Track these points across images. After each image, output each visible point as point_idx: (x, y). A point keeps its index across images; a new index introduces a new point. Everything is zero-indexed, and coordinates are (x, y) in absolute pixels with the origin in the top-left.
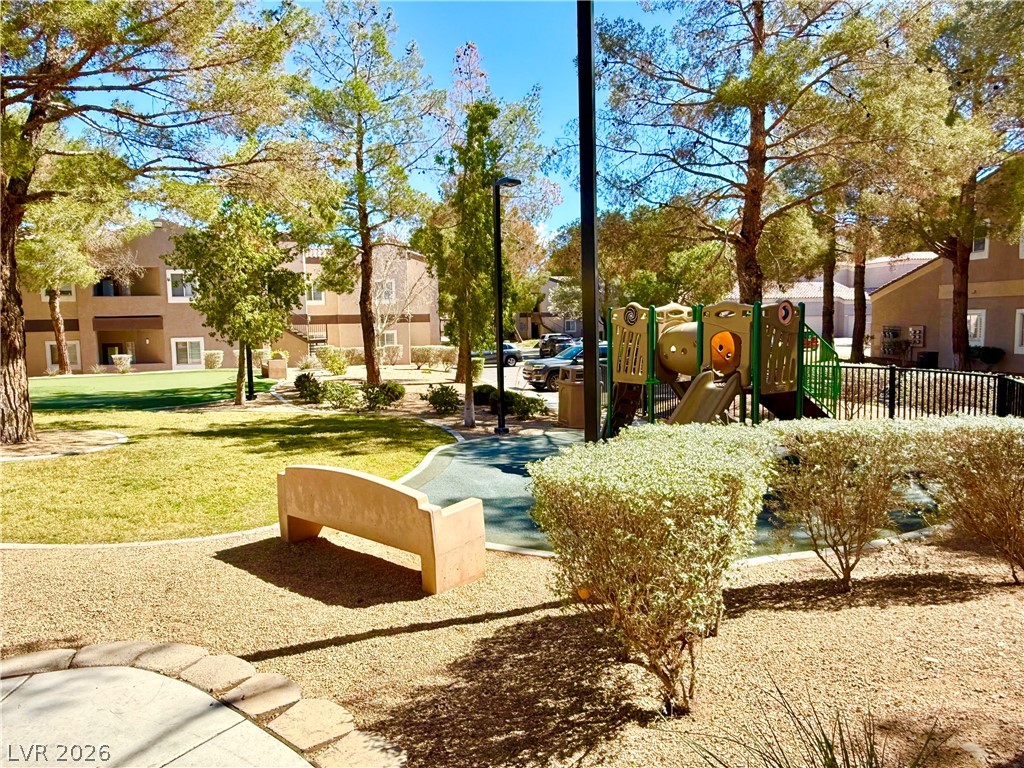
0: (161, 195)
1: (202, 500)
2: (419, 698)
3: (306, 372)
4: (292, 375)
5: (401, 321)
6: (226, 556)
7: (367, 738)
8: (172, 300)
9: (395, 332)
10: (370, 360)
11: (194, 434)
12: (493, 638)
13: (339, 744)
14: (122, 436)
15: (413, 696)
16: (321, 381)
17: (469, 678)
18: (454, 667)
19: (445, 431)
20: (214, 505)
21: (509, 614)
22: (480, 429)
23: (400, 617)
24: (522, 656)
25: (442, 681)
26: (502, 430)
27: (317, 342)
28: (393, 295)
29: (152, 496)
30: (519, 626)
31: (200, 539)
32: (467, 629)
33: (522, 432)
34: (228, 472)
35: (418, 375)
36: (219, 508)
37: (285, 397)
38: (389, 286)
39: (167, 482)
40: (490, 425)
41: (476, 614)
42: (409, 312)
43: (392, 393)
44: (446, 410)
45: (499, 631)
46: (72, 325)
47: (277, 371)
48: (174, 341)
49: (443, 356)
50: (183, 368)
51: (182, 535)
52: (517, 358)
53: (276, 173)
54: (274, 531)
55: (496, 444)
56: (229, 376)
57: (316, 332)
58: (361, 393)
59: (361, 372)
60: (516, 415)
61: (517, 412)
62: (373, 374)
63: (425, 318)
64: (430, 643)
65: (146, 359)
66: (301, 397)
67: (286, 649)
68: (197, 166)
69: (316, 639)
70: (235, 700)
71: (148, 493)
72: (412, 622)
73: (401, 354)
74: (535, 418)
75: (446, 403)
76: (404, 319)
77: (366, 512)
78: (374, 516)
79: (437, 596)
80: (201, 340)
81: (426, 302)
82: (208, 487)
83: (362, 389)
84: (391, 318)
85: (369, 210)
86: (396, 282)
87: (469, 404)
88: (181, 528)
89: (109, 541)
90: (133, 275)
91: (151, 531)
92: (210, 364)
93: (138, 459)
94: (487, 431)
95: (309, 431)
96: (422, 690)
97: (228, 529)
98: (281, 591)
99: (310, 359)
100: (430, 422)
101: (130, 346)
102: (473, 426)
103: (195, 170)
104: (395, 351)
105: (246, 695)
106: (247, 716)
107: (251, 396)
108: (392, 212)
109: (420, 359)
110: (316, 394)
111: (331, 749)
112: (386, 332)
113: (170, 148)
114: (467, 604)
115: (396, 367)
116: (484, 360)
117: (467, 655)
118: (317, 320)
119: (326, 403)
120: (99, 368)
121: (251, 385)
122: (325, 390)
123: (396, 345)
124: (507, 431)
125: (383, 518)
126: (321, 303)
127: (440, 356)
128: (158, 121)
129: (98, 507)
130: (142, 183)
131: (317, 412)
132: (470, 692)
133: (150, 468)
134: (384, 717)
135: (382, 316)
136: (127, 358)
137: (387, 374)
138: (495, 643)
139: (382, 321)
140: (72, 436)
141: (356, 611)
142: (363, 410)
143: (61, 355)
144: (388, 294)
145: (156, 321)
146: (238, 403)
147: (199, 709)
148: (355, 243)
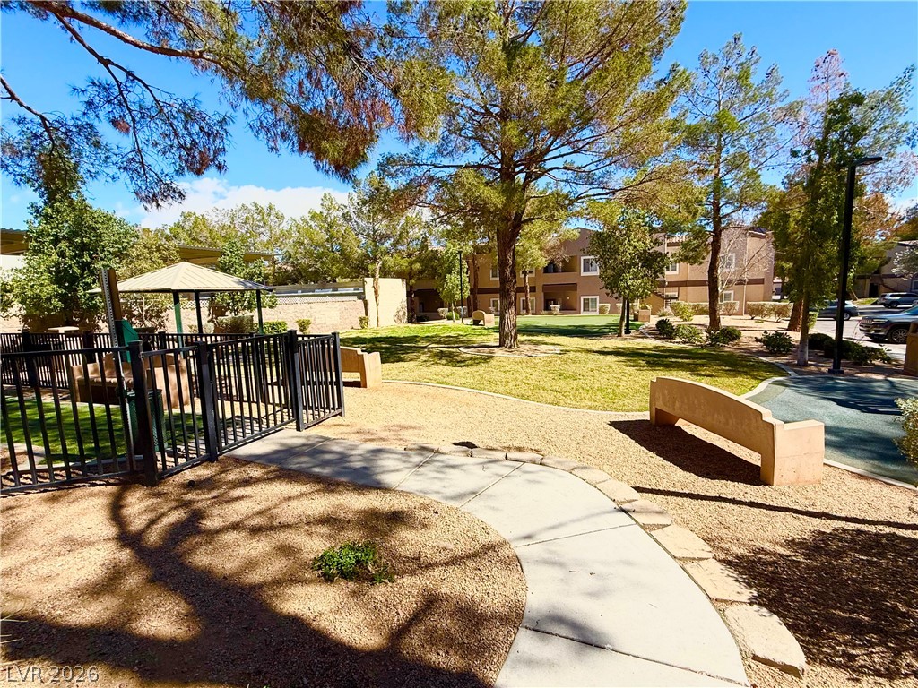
0: (587, 212)
1: (600, 390)
2: (760, 556)
3: (664, 318)
4: (654, 321)
5: (738, 284)
6: (615, 424)
7: (723, 567)
8: (583, 274)
9: (732, 292)
10: (713, 312)
11: (594, 352)
12: (831, 534)
13: (701, 563)
14: (558, 349)
15: (754, 551)
16: (674, 324)
17: (807, 556)
18: (791, 543)
19: (778, 367)
20: (608, 394)
21: (847, 519)
22: (813, 368)
23: (741, 493)
24: (865, 558)
25: (781, 550)
26: (836, 371)
27: (671, 299)
28: (733, 266)
29: (574, 384)
30: (859, 532)
31: (600, 412)
32: (804, 520)
33: (859, 375)
34: (615, 375)
35: (752, 323)
36: (610, 396)
37: (650, 334)
38: (730, 259)
39: (581, 377)
40: (823, 366)
41: (812, 510)
42: (746, 277)
43: (731, 335)
44: (779, 351)
45: (837, 530)
46: (533, 289)
47: (644, 317)
48: (582, 298)
49: (776, 310)
50: (586, 313)
51: (590, 408)
52: (853, 313)
53: (658, 187)
54: (646, 416)
55: (831, 382)
56: (615, 319)
57: (671, 292)
58: (705, 334)
59: (706, 320)
60: (853, 361)
61: (854, 358)
62: (715, 321)
63: (760, 281)
64: (768, 519)
65: (568, 308)
66: (660, 334)
67: (655, 490)
68: (607, 191)
69: (676, 490)
70: (629, 511)
71: (571, 382)
72: (753, 500)
73: (737, 308)
74: (874, 364)
75: (779, 346)
76: (741, 282)
77: (716, 416)
78: (722, 419)
79: (773, 487)
80: (597, 297)
81: (762, 269)
82: (603, 383)
83: (705, 331)
84: (730, 282)
85: (721, 204)
86: (736, 255)
87: (803, 348)
88: (589, 404)
89: (552, 404)
90: (564, 261)
91: (574, 403)
92: (602, 312)
93: (566, 362)
94: (820, 371)
95: (666, 357)
96: (762, 550)
97: (617, 410)
98: (651, 453)
99: (665, 310)
100: (764, 359)
101: (560, 300)
102: (806, 365)
103: (606, 194)
104: (732, 306)
105: (636, 510)
106: (637, 523)
107: (627, 332)
108: (742, 203)
109: (754, 312)
110: (672, 333)
111: (695, 564)
112: (724, 292)
113: (592, 183)
114: (802, 500)
115: (732, 317)
116: (817, 314)
117: (805, 539)
118: (672, 284)
119: (678, 340)
120: (544, 312)
121: (628, 325)
122: (678, 330)
123: (732, 301)
124: (842, 372)
125: (731, 422)
126: (676, 273)
127: (773, 310)
128: (587, 169)
129: (547, 386)
130: (577, 207)
131: (671, 345)
132: (808, 567)
133: (572, 368)
134: (730, 558)
135: (722, 281)
136: (558, 307)
137: (726, 321)
138: (833, 538)
139: (723, 284)
140: (533, 347)
141: (705, 480)
142: (705, 346)
143: (527, 305)
144: (729, 264)
145: (574, 287)
146: (620, 335)
147: (608, 509)
148: (708, 229)
